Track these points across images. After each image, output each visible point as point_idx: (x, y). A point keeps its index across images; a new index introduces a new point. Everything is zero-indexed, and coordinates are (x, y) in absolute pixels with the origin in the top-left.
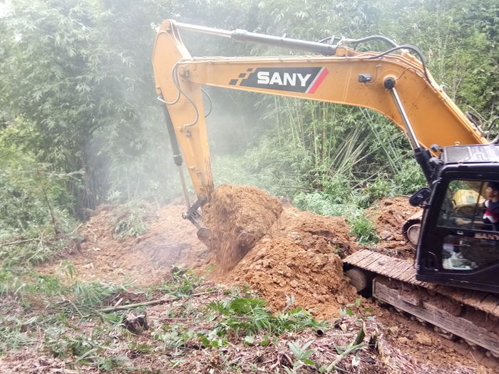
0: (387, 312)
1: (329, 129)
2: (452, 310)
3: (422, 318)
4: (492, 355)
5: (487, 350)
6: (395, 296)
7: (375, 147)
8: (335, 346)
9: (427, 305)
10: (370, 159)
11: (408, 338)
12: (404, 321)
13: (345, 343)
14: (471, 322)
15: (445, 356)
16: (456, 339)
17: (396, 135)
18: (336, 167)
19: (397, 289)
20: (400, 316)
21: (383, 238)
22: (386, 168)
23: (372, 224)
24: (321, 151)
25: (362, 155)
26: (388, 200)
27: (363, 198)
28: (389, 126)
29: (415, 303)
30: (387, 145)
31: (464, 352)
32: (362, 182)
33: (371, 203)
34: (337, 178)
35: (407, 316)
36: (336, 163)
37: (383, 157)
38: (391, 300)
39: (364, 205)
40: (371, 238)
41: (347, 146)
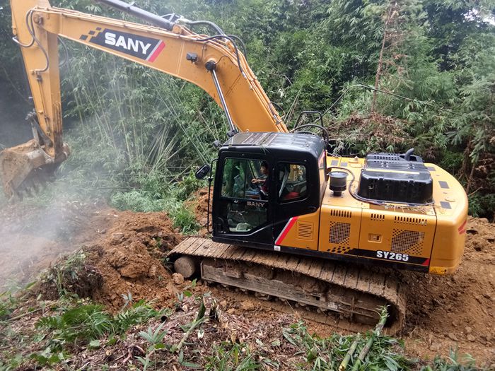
0: (216, 290)
1: (138, 126)
2: (266, 275)
3: (244, 287)
4: (300, 305)
5: (296, 302)
6: (220, 274)
7: (185, 143)
8: (180, 325)
9: (247, 275)
10: (182, 154)
11: (235, 308)
12: (230, 295)
13: (189, 321)
14: (281, 282)
15: (266, 315)
16: (273, 299)
17: (202, 131)
18: (151, 163)
19: (221, 267)
20: (227, 291)
21: (204, 225)
22: (197, 162)
23: (192, 213)
24: (134, 148)
25: (174, 150)
26: (203, 191)
27: (181, 190)
28: (194, 122)
29: (237, 276)
30: (195, 140)
31: (279, 308)
32: (177, 176)
33: (188, 195)
34: (153, 175)
35: (232, 289)
36: (150, 159)
37: (193, 151)
38: (218, 278)
39: (182, 197)
40: (193, 227)
41: (159, 142)
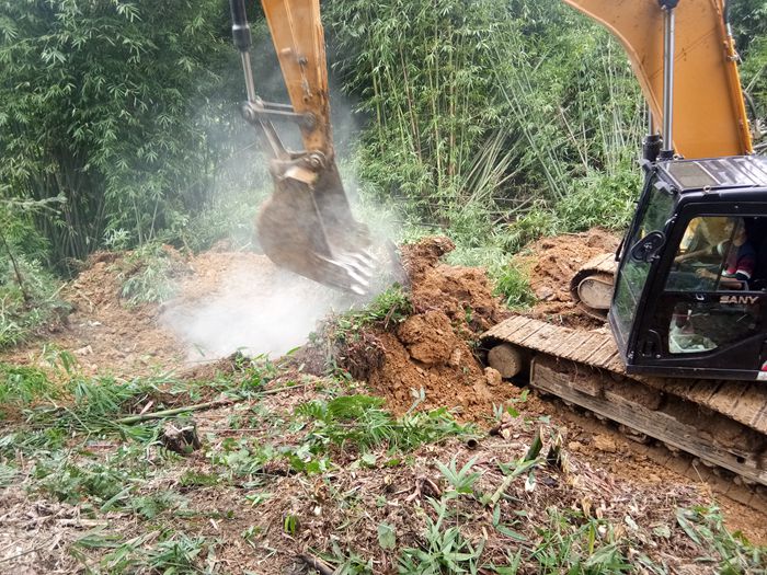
0: (551, 406)
1: (459, 130)
2: (647, 401)
3: (602, 413)
4: (701, 464)
5: (694, 457)
6: (563, 384)
7: (528, 160)
8: (497, 462)
9: (611, 395)
10: (520, 179)
11: (582, 442)
12: (575, 419)
13: (512, 458)
14: (674, 418)
15: (635, 466)
16: (651, 442)
17: (560, 141)
18: (470, 189)
19: (566, 372)
20: (570, 411)
21: (542, 298)
22: (544, 193)
23: (525, 276)
24: (448, 164)
25: (508, 171)
26: (547, 241)
27: (511, 238)
28: (548, 126)
29: (593, 393)
30: (546, 156)
31: (661, 460)
32: (507, 214)
33: (522, 245)
34: (472, 208)
35: (580, 410)
36: (469, 183)
37: (540, 175)
38: (557, 388)
39: (512, 248)
40: (523, 298)
41: (486, 157)
